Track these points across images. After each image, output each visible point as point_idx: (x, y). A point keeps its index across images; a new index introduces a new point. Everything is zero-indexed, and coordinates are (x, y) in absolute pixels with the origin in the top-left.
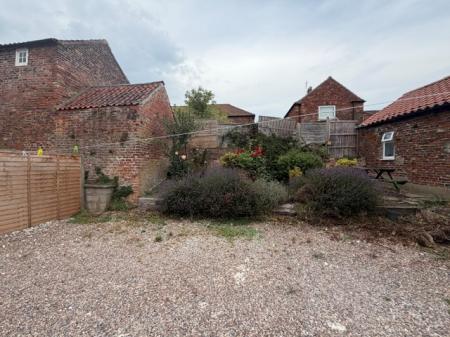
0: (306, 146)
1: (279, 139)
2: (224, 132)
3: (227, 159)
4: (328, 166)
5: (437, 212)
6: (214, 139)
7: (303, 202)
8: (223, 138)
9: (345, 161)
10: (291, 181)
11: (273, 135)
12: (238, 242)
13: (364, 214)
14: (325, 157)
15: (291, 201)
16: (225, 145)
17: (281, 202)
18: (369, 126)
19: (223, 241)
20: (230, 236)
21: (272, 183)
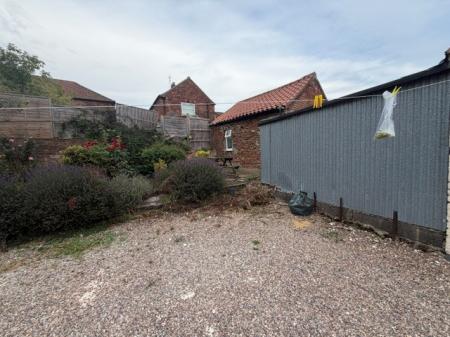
0: (171, 139)
2: (63, 118)
3: (71, 154)
4: (189, 157)
6: (48, 126)
8: (64, 126)
9: (201, 152)
10: (156, 175)
11: (136, 126)
12: (90, 256)
13: (214, 194)
14: (187, 150)
16: (69, 135)
17: (145, 197)
18: (217, 125)
20: (78, 251)
21: (135, 179)
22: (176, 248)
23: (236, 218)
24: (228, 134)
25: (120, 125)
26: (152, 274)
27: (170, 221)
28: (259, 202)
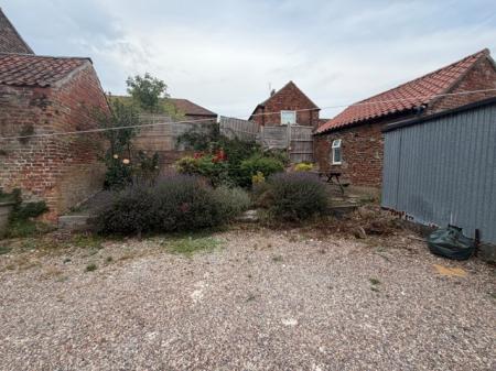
0: (269, 151)
1: (242, 143)
2: (180, 132)
3: (184, 164)
4: (288, 170)
5: (369, 208)
6: (168, 140)
7: (266, 207)
8: (179, 139)
9: (303, 165)
10: (254, 187)
11: (236, 138)
12: (197, 257)
13: (316, 214)
14: (286, 162)
15: (254, 207)
16: (182, 147)
17: (244, 209)
18: (323, 133)
19: (180, 258)
20: (188, 251)
21: (235, 190)
22: (274, 267)
23: (345, 247)
24: (337, 144)
25: (223, 137)
26: (252, 287)
27: (268, 237)
28: (379, 231)
